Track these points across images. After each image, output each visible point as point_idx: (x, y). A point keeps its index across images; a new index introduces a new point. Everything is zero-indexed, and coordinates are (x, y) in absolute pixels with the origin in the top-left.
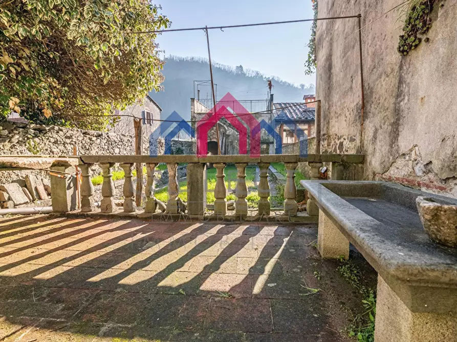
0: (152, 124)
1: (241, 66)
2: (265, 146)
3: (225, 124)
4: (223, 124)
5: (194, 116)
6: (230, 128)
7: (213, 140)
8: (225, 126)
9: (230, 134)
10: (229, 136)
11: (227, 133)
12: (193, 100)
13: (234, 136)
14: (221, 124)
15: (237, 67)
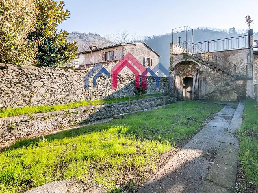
0: (151, 66)
1: (233, 28)
2: (241, 82)
3: (198, 62)
4: (196, 62)
5: (172, 57)
6: (203, 65)
7: (189, 76)
8: (198, 63)
9: (204, 70)
10: (202, 72)
11: (201, 70)
12: (171, 44)
13: (207, 72)
14: (195, 62)
15: (230, 29)
